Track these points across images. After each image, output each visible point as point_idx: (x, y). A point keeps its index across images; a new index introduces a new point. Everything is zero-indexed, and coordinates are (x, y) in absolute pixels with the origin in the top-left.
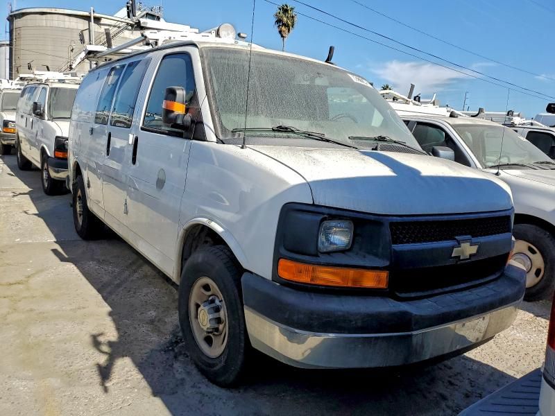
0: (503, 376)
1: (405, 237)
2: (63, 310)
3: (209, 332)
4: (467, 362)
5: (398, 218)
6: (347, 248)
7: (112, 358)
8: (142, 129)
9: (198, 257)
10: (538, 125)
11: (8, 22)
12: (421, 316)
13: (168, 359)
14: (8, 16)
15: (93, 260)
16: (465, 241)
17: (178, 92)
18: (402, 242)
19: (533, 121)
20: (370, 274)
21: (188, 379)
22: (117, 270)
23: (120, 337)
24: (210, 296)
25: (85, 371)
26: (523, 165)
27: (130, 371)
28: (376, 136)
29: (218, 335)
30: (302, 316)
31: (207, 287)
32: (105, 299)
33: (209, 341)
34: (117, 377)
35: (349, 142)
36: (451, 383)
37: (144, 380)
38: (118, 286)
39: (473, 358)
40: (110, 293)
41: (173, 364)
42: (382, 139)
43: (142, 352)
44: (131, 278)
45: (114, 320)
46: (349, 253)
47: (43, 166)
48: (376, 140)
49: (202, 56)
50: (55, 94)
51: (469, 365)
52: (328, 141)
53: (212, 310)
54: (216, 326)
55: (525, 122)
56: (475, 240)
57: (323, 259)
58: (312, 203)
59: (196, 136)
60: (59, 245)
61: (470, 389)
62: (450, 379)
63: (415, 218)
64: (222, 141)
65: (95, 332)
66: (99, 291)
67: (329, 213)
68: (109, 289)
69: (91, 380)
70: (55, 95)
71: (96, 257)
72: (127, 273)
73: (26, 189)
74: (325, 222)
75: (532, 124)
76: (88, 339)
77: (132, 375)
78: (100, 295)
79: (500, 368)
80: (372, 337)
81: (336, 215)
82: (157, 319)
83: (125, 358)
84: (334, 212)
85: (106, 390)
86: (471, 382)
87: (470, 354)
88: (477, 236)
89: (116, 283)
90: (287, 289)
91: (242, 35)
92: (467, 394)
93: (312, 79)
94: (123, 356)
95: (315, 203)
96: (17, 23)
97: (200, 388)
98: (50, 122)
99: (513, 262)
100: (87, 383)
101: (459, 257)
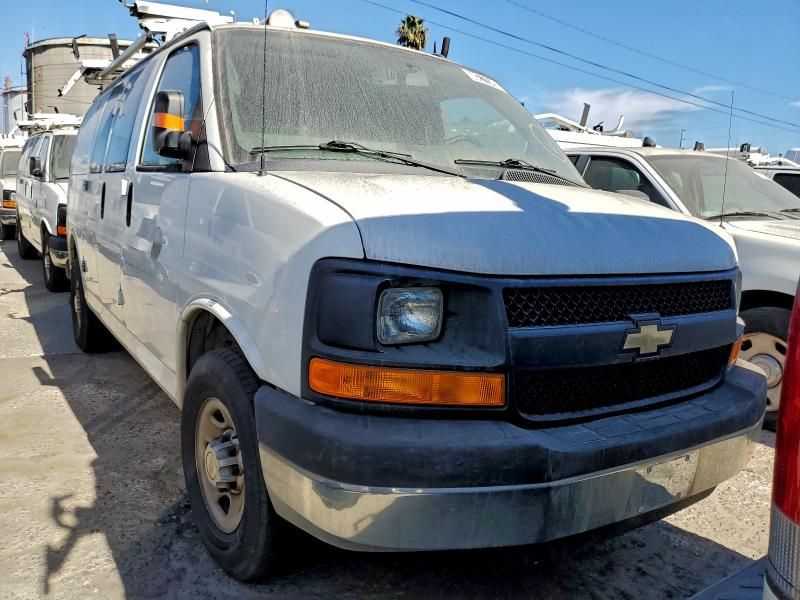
0: (734, 558)
1: (533, 315)
2: (18, 459)
3: (222, 490)
4: (672, 536)
5: (521, 281)
6: (433, 337)
7: (75, 534)
8: (139, 169)
9: (202, 365)
10: (789, 165)
11: (24, 60)
12: (565, 453)
13: (165, 535)
14: (24, 50)
15: (90, 380)
16: (648, 322)
17: (171, 98)
18: (528, 323)
19: (782, 160)
20: (471, 380)
21: (190, 569)
22: (122, 395)
23: (99, 500)
24: (225, 429)
25: (23, 557)
26: (762, 215)
27: (97, 557)
28: (503, 160)
29: (236, 495)
30: (344, 458)
31: (218, 415)
32: (92, 440)
33: (224, 503)
34: (73, 567)
35: (456, 168)
36: (642, 573)
37: (117, 571)
38: (118, 419)
39: (683, 527)
40: (102, 431)
41: (171, 544)
42: (512, 164)
43: (124, 524)
44: (143, 408)
45: (96, 473)
46: (436, 346)
47: (44, 249)
48: (502, 165)
49: (214, 42)
50: (62, 143)
51: (675, 539)
52: (416, 165)
53: (224, 453)
54: (232, 479)
55: (770, 160)
56: (665, 321)
57: (385, 356)
58: (361, 256)
59: (198, 167)
60: (48, 361)
61: (674, 582)
62: (641, 565)
63: (553, 281)
64: (232, 168)
65: (60, 493)
66: (86, 428)
67: (393, 273)
68: (101, 426)
69: (28, 573)
70: (61, 145)
71: (96, 377)
72: (138, 399)
73: (24, 283)
74: (388, 290)
75: (780, 163)
76: (44, 504)
77: (97, 564)
78: (86, 434)
79: (729, 545)
80: (474, 494)
81: (409, 277)
82: (164, 471)
83: (94, 535)
84: (401, 272)
85: (46, 589)
86: (677, 569)
87: (676, 520)
88: (670, 314)
89: (115, 415)
90: (326, 410)
91: (301, 23)
92: (669, 592)
93: (402, 77)
94: (92, 532)
95: (368, 257)
96: (37, 59)
97: (206, 584)
98: (51, 185)
99: (741, 361)
100: (20, 578)
101: (638, 350)
